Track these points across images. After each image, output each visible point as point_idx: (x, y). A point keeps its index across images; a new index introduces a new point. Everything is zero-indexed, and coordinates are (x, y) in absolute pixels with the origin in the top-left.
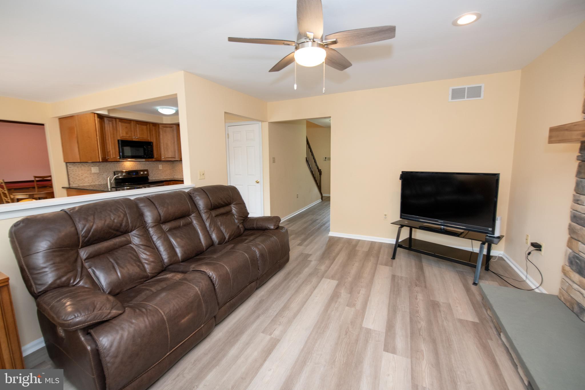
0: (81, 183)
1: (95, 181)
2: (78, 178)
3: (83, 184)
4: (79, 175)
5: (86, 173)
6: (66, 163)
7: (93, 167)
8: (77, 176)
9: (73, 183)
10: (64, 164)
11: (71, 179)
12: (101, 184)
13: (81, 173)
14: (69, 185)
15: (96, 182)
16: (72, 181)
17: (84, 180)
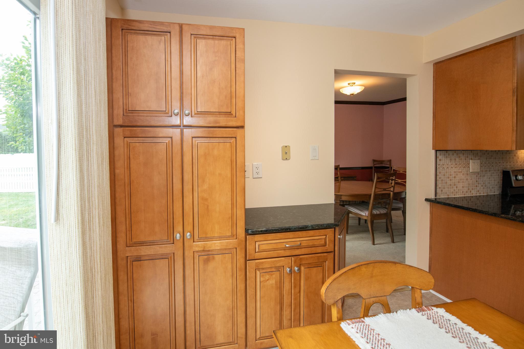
0: (452, 193)
1: (473, 189)
2: (449, 182)
3: (455, 195)
4: (451, 175)
5: (461, 172)
6: (436, 151)
7: (471, 159)
8: (448, 178)
9: (442, 191)
10: (433, 152)
11: (439, 185)
12: (480, 196)
13: (455, 172)
14: (436, 196)
15: (473, 192)
16: (440, 188)
17: (457, 187)
